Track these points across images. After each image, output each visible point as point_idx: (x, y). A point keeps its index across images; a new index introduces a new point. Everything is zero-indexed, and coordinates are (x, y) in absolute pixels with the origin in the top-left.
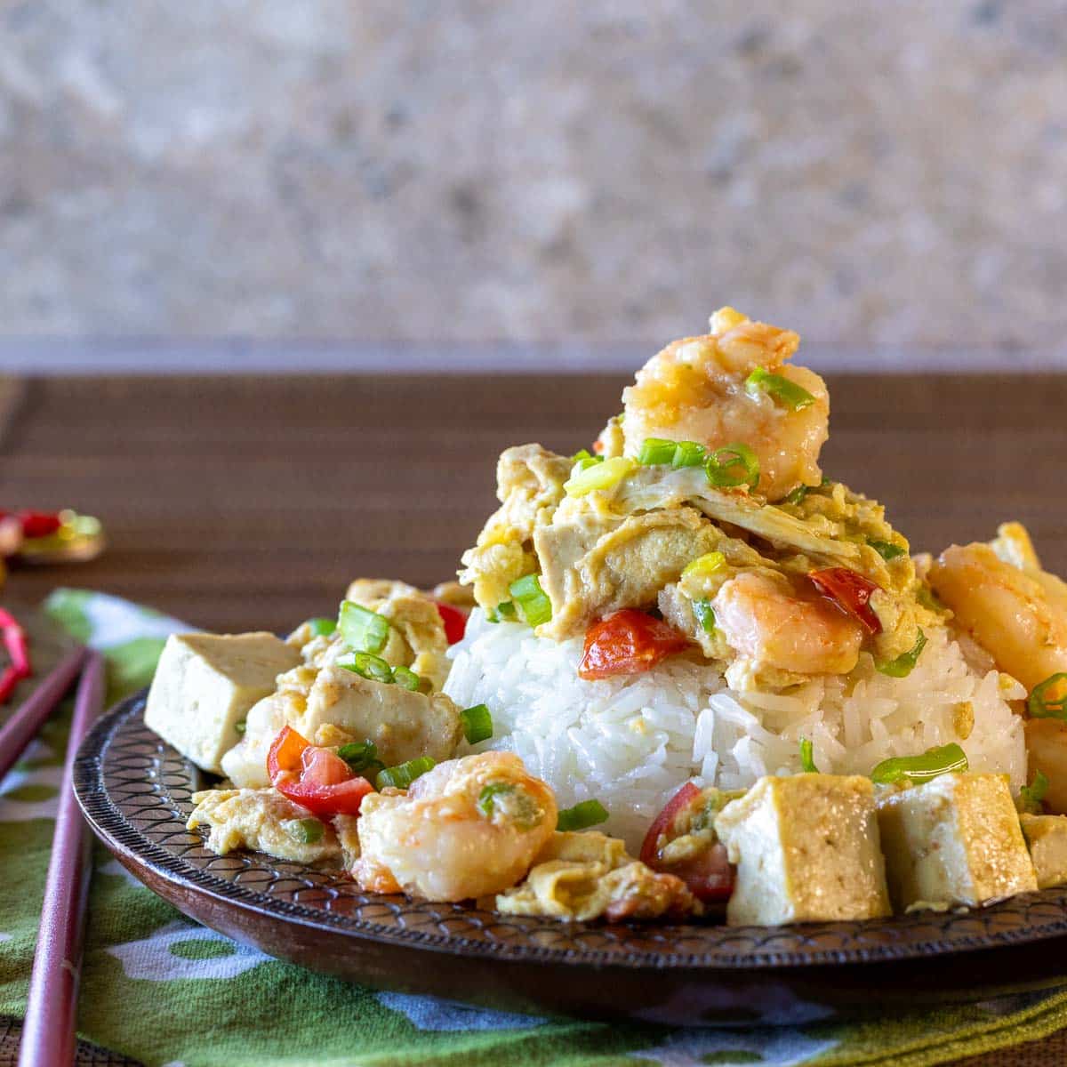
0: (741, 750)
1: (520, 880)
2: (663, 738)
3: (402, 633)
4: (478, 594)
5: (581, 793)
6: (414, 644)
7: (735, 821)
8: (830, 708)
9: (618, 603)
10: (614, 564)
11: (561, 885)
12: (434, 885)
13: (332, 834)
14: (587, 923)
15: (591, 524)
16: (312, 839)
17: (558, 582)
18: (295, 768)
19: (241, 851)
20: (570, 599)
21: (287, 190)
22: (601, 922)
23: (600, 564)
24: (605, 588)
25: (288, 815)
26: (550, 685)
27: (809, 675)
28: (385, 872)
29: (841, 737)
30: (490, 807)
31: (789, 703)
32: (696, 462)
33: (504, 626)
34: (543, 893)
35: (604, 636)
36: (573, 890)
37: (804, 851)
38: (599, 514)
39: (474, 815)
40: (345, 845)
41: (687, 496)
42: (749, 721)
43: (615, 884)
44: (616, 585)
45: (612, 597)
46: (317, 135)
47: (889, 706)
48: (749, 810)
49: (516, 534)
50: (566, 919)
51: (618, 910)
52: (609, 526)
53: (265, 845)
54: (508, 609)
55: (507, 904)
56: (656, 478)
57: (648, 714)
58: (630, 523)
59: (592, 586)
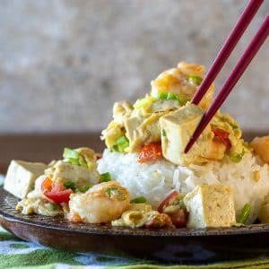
0: (188, 181)
1: (119, 217)
2: (163, 178)
3: (84, 158)
4: (107, 143)
5: (138, 195)
6: (87, 160)
7: (189, 199)
8: (215, 171)
9: (150, 140)
10: (149, 128)
11: (131, 217)
12: (92, 218)
13: (61, 208)
14: (139, 228)
15: (142, 116)
16: (55, 209)
17: (132, 135)
18: (50, 188)
19: (33, 214)
20: (135, 139)
21: (52, 82)
22: (144, 227)
23: (145, 128)
24: (146, 136)
25: (47, 202)
26: (129, 166)
27: (209, 159)
28: (77, 215)
29: (219, 179)
30: (109, 194)
31: (203, 168)
32: (174, 98)
33: (114, 152)
34: (126, 219)
35: (146, 149)
36: (135, 218)
37: (210, 208)
38: (144, 113)
39: (105, 196)
40: (65, 211)
41: (171, 108)
42: (190, 173)
43: (149, 216)
44: (149, 135)
45: (149, 138)
46: (61, 65)
47: (233, 171)
48: (193, 195)
49: (119, 126)
50: (133, 227)
51: (149, 223)
52: (147, 117)
53: (40, 212)
54: (116, 147)
55: (115, 223)
56: (162, 103)
57: (159, 171)
58: (153, 115)
59: (142, 135)
